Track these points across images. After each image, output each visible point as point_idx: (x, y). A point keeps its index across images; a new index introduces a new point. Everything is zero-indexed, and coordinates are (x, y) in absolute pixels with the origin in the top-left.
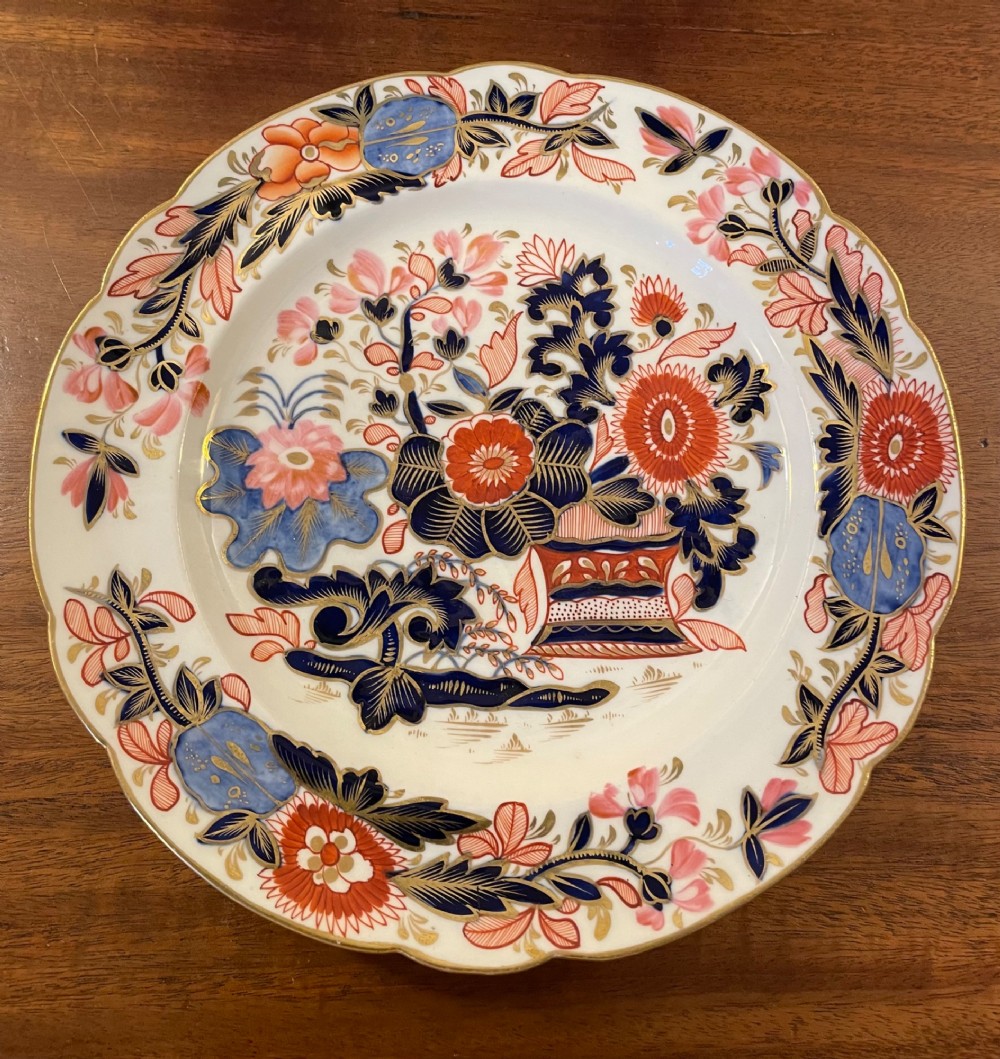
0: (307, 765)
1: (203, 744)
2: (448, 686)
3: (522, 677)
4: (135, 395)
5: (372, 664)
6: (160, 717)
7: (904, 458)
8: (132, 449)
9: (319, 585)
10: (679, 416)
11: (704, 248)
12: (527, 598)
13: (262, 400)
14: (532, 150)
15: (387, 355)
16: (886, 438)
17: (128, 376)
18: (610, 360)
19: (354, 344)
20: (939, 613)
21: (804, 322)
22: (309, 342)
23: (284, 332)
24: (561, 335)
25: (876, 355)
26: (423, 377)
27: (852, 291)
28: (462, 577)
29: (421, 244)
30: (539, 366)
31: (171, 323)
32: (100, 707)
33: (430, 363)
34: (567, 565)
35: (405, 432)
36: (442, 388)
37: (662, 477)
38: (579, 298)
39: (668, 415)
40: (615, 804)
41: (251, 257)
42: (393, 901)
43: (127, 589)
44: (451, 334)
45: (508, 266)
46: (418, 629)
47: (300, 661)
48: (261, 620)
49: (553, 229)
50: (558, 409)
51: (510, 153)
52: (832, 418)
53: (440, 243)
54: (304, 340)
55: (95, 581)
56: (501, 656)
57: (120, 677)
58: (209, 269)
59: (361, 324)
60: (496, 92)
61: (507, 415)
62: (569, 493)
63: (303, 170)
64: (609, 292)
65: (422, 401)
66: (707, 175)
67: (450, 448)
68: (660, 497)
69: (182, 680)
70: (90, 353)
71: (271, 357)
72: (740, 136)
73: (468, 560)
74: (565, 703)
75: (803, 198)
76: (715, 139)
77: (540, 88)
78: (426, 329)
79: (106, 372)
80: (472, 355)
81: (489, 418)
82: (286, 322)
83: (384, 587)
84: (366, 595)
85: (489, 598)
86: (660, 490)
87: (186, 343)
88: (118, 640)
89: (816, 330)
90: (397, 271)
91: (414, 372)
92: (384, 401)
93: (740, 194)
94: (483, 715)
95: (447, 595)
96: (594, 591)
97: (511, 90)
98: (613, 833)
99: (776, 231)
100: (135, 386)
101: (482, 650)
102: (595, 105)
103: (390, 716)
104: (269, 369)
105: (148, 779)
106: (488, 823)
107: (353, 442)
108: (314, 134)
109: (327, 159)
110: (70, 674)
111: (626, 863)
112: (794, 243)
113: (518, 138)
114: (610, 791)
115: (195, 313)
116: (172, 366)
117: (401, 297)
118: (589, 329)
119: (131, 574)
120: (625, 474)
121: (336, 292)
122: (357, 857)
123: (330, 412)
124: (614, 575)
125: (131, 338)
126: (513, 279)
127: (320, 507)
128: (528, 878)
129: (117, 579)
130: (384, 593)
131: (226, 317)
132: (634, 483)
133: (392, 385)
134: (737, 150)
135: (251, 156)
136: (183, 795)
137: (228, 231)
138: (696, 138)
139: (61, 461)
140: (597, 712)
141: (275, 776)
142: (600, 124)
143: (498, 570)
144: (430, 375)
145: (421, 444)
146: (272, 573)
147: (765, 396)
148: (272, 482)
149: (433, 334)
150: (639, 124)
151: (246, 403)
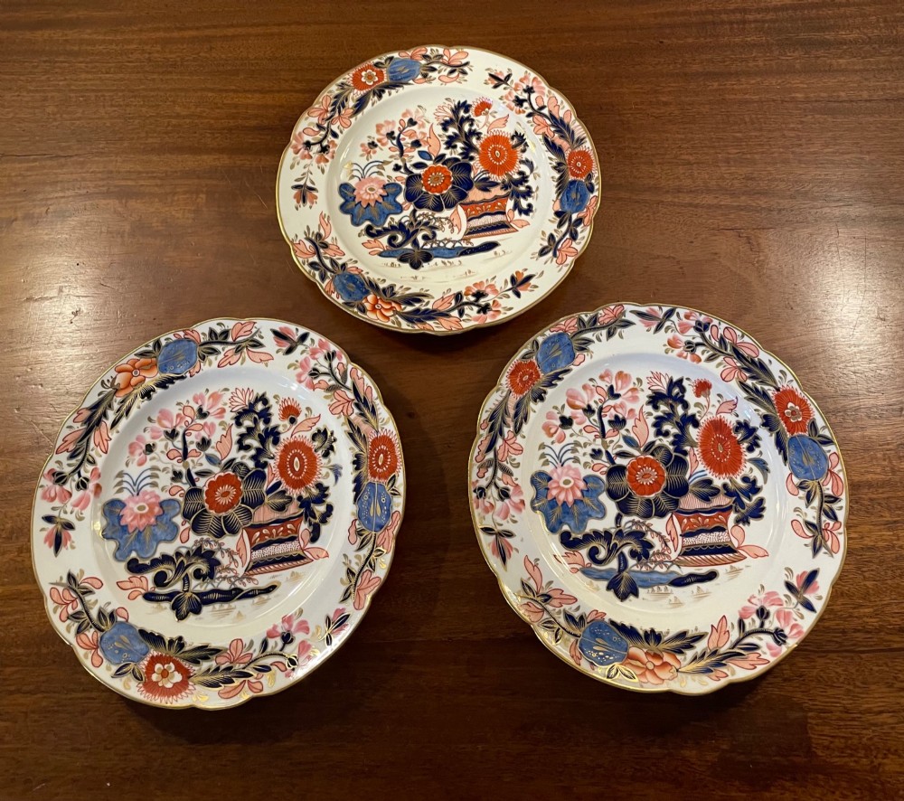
0: (154, 639)
1: (111, 638)
2: (211, 596)
3: (241, 586)
4: (70, 495)
5: (179, 592)
6: (92, 630)
7: (385, 462)
8: (71, 518)
9: (155, 562)
10: (301, 459)
11: (304, 384)
12: (242, 552)
13: (125, 485)
14: (230, 354)
15: (176, 453)
16: (377, 456)
17: (67, 487)
18: (271, 439)
19: (162, 452)
20: (397, 527)
21: (345, 411)
22: (143, 454)
23: (132, 453)
24: (250, 430)
25: (372, 421)
26: (193, 461)
27: (362, 395)
28: (215, 548)
29: (188, 401)
30: (242, 447)
31: (83, 459)
32: (68, 629)
33: (196, 454)
34: (258, 534)
35: (187, 487)
36: (201, 465)
37: (295, 488)
38: (257, 413)
39: (296, 459)
40: (277, 632)
41: (114, 424)
42: (190, 687)
43: (74, 579)
44: (203, 439)
45: (226, 404)
46: (198, 574)
47: (149, 597)
48: (131, 582)
49: (244, 385)
50: (251, 464)
51: (221, 357)
52: (357, 451)
53: (196, 400)
54: (140, 454)
55: (61, 578)
56: (233, 580)
57: (75, 616)
58: (97, 433)
59: (164, 443)
60: (212, 332)
61: (230, 472)
62: (258, 502)
63: (134, 381)
64: (269, 408)
65: (193, 472)
66: (303, 352)
67: (207, 491)
68: (295, 496)
69: (101, 613)
70: (50, 480)
71: (127, 465)
72: (313, 335)
73: (217, 539)
74: (259, 594)
75: (340, 358)
76: (304, 337)
77: (231, 327)
78: (193, 438)
79: (57, 487)
80: (213, 448)
81: (222, 474)
82: (132, 448)
83: (182, 558)
84: (174, 563)
85: (226, 555)
86: (294, 493)
87: (90, 468)
88: (73, 601)
89: (349, 413)
90: (178, 415)
91: (189, 460)
92: (177, 476)
93: (316, 359)
94: (226, 606)
95: (209, 557)
96: (269, 544)
97: (218, 330)
98: (276, 644)
99: (331, 373)
100: (70, 490)
101: (224, 578)
102: (254, 330)
103: (188, 613)
104: (127, 470)
105: (90, 656)
106: (227, 649)
107: (165, 496)
108: (137, 365)
109: (143, 374)
110: (55, 619)
111: (282, 655)
112: (339, 377)
113: (223, 349)
114: (275, 627)
115: (93, 453)
116: (85, 478)
117: (181, 427)
118: (262, 426)
119: (75, 572)
120: (280, 489)
121: (153, 430)
122: (176, 673)
123: (154, 485)
124: (277, 535)
125: (67, 470)
126: (228, 410)
127: (153, 528)
128: (244, 668)
129: (70, 576)
130: (182, 561)
131: (106, 453)
132: (284, 492)
133: (180, 467)
134: (313, 340)
135: (111, 380)
136: (104, 660)
137: (104, 415)
138: (296, 338)
139: (43, 530)
140: (272, 595)
141: (140, 646)
142: (257, 338)
143: (230, 542)
144: (195, 459)
145: (194, 491)
146: (134, 560)
147: (334, 444)
148: (132, 520)
149: (195, 441)
150: (272, 335)
151: (118, 488)
